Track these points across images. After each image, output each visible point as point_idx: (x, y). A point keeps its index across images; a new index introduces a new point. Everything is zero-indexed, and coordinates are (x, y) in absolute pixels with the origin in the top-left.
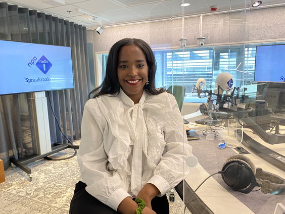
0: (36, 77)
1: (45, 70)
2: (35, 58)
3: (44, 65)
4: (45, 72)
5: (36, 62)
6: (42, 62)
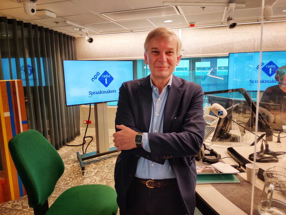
0: (98, 91)
1: (106, 83)
2: (98, 74)
3: (106, 79)
4: (106, 86)
5: (99, 77)
6: (104, 76)
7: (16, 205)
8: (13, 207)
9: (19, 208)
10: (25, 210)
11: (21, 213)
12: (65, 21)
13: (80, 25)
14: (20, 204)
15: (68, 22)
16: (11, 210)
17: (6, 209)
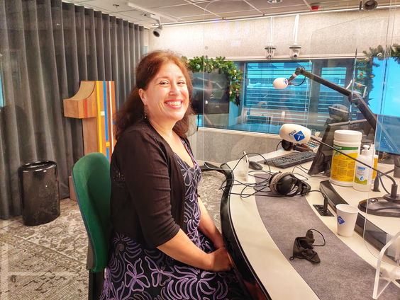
7: (43, 242)
8: (40, 243)
9: (47, 246)
10: (54, 249)
11: (48, 252)
12: (126, 3)
13: (148, 8)
14: (49, 241)
15: (130, 5)
16: (37, 246)
17: (32, 244)
